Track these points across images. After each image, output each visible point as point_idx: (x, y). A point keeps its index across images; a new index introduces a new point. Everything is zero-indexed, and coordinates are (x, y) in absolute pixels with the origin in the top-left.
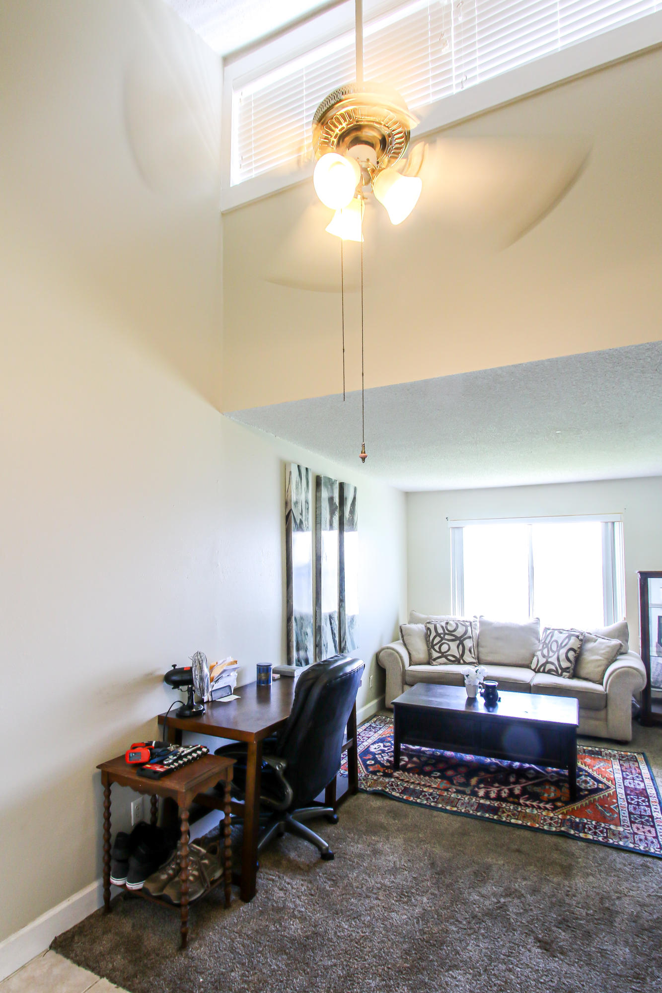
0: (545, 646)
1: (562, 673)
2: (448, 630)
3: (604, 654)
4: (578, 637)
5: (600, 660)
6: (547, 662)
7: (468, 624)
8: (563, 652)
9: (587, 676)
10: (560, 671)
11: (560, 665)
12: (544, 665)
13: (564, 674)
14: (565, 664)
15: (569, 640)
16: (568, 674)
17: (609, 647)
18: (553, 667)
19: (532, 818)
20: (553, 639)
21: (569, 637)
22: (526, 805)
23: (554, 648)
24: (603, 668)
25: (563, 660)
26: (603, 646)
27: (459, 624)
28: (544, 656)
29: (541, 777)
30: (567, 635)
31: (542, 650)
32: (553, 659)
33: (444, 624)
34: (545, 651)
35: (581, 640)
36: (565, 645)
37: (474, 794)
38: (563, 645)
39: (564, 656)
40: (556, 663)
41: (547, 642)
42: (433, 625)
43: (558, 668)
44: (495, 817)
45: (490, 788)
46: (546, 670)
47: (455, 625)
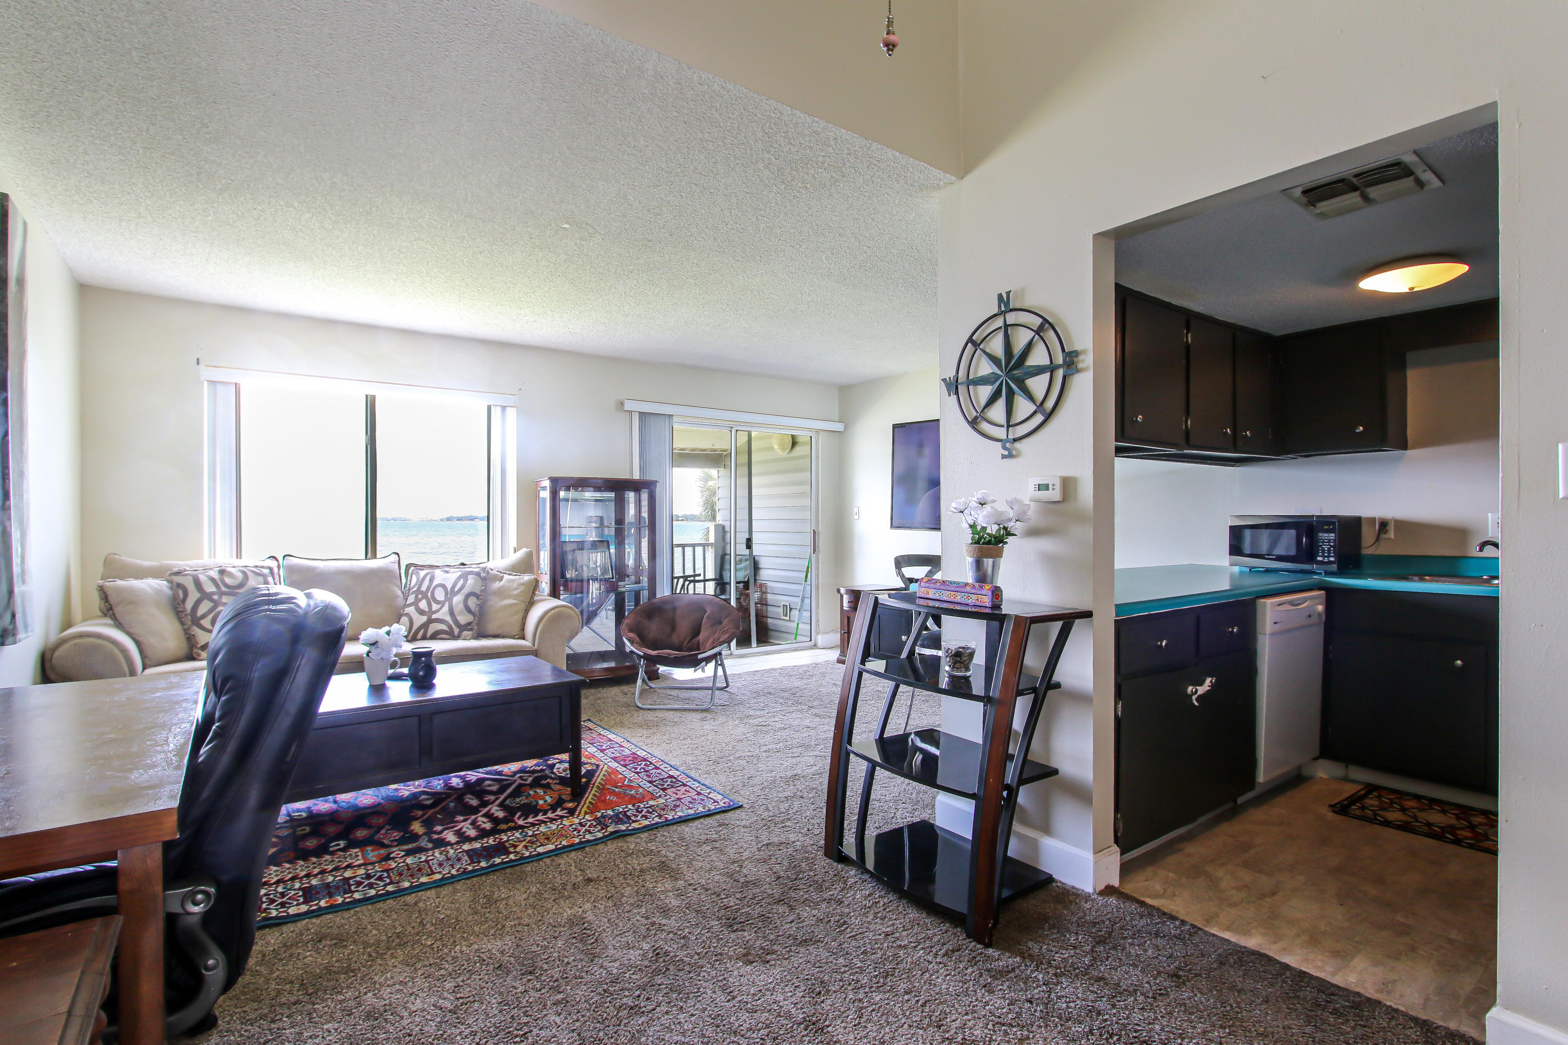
0: (420, 596)
1: (460, 632)
2: (226, 585)
3: (518, 595)
4: (478, 574)
5: (515, 604)
6: (430, 621)
7: (266, 571)
8: (458, 599)
9: (498, 632)
10: (456, 631)
11: (456, 622)
12: (425, 626)
13: (465, 633)
14: (464, 619)
15: (466, 580)
16: (470, 633)
17: (522, 584)
18: (443, 627)
19: (560, 834)
20: (435, 583)
21: (464, 576)
22: (533, 825)
23: (440, 595)
24: (521, 615)
25: (461, 613)
26: (515, 585)
27: (250, 574)
28: (422, 612)
29: (510, 785)
30: (460, 573)
31: (416, 603)
32: (443, 614)
33: (214, 574)
34: (423, 605)
35: (484, 579)
36: (461, 589)
37: (441, 843)
38: (456, 589)
39: (461, 606)
40: (448, 618)
41: (424, 588)
42: (191, 578)
43: (453, 626)
44: (512, 857)
45: (456, 826)
46: (429, 634)
47: (240, 575)
